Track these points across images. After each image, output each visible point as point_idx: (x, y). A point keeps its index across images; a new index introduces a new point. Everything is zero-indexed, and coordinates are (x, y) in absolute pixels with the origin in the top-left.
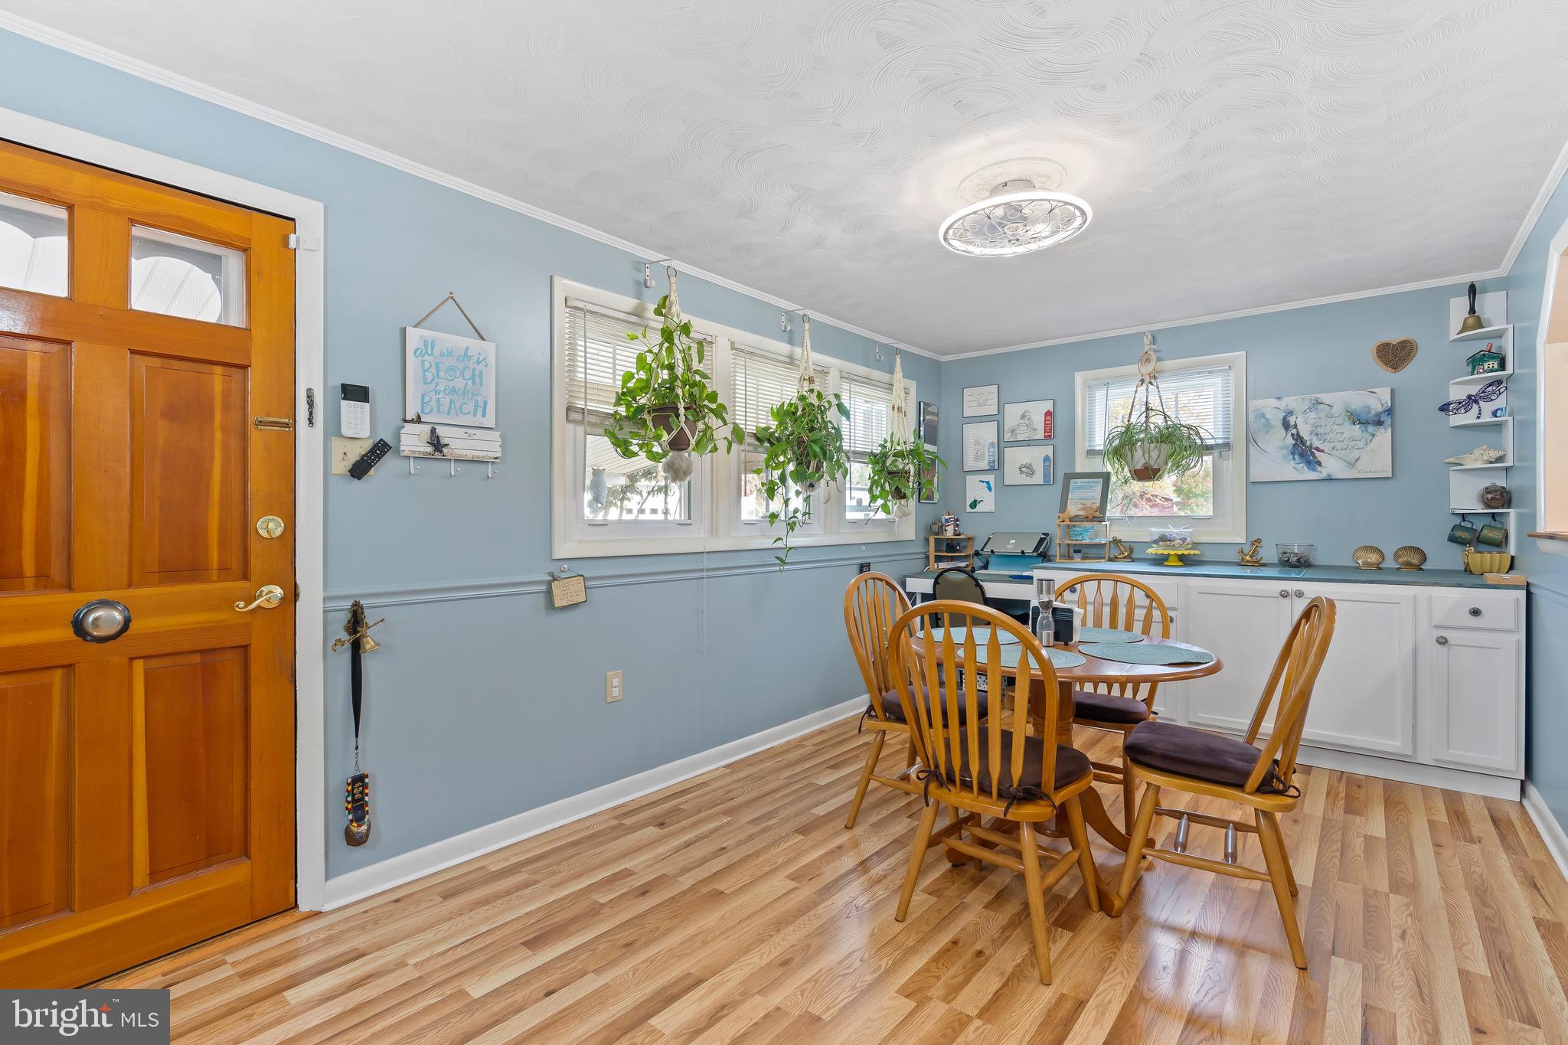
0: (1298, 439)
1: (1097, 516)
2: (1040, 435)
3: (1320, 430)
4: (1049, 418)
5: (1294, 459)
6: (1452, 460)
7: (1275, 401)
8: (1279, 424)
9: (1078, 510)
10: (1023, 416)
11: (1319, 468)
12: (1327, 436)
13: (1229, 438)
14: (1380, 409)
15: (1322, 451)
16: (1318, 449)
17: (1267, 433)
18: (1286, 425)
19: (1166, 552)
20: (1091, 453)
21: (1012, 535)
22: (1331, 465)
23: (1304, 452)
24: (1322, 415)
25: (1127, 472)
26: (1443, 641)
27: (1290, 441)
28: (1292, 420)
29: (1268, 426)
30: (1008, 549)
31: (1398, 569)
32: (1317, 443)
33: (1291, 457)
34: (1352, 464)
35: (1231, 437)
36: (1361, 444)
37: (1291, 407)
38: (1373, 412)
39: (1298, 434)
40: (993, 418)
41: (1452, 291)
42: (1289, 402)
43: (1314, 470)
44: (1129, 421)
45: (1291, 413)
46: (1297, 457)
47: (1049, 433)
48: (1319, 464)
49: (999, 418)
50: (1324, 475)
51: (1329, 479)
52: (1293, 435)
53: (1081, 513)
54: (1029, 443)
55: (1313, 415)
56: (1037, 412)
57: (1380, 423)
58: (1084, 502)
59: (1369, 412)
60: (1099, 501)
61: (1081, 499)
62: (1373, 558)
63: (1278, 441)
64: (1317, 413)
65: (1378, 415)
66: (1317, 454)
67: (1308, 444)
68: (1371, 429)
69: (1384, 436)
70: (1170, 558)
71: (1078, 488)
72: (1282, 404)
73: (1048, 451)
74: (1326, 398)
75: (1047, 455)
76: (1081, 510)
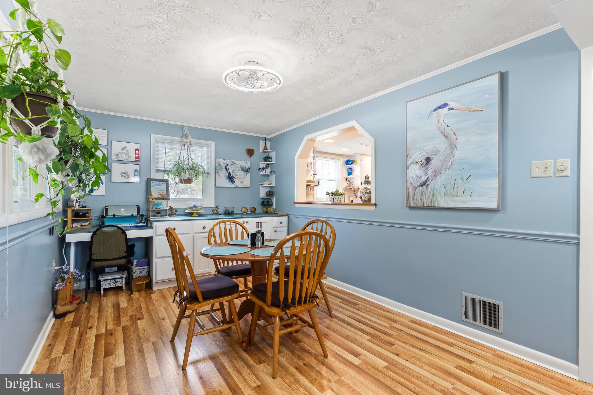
0: (229, 173)
1: (166, 198)
2: (133, 159)
3: (235, 172)
4: (137, 152)
5: (228, 180)
6: (261, 183)
7: (223, 160)
8: (224, 168)
9: (157, 195)
10: (123, 149)
11: (234, 183)
12: (236, 174)
13: (209, 171)
14: (248, 168)
15: (235, 178)
16: (234, 177)
17: (221, 170)
18: (226, 169)
19: (192, 212)
20: (157, 170)
21: (123, 207)
22: (237, 183)
23: (230, 178)
24: (235, 167)
25: (177, 180)
26: (275, 231)
27: (227, 174)
28: (228, 167)
29: (221, 168)
30: (122, 214)
31: (251, 213)
32: (234, 176)
33: (227, 179)
34: (242, 183)
35: (210, 170)
36: (244, 177)
37: (227, 163)
38: (246, 168)
39: (229, 172)
40: (106, 147)
41: (261, 138)
42: (227, 161)
43: (233, 184)
44: (179, 159)
45: (227, 165)
46: (229, 179)
47: (137, 160)
48: (234, 182)
49: (108, 147)
50: (235, 186)
51: (237, 187)
52: (228, 172)
53: (159, 196)
54: (126, 162)
55: (233, 166)
56: (131, 148)
57: (248, 172)
58: (159, 191)
59: (245, 168)
60: (165, 191)
61: (158, 190)
62: (245, 210)
63: (223, 174)
64: (234, 166)
65: (247, 169)
66: (234, 179)
67: (232, 175)
68: (246, 173)
69: (249, 175)
70: (194, 214)
71: (155, 185)
72: (225, 162)
73: (137, 167)
74: (236, 162)
75: (136, 169)
76: (158, 195)
